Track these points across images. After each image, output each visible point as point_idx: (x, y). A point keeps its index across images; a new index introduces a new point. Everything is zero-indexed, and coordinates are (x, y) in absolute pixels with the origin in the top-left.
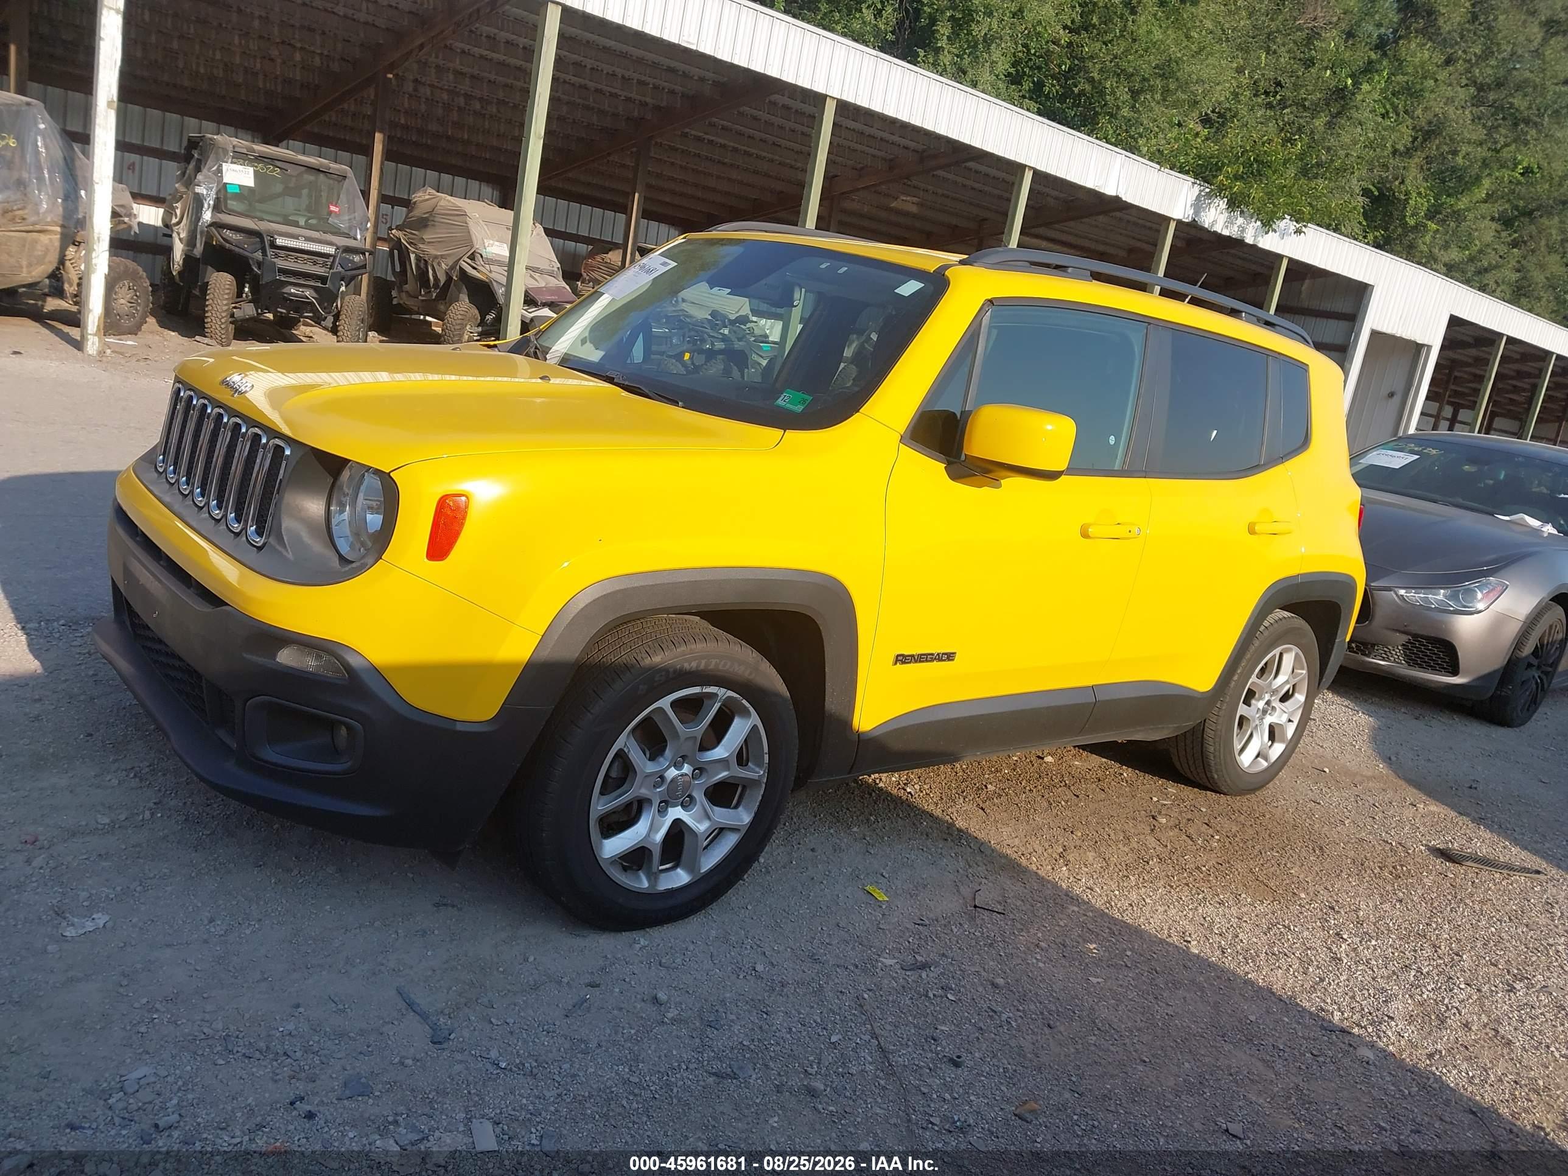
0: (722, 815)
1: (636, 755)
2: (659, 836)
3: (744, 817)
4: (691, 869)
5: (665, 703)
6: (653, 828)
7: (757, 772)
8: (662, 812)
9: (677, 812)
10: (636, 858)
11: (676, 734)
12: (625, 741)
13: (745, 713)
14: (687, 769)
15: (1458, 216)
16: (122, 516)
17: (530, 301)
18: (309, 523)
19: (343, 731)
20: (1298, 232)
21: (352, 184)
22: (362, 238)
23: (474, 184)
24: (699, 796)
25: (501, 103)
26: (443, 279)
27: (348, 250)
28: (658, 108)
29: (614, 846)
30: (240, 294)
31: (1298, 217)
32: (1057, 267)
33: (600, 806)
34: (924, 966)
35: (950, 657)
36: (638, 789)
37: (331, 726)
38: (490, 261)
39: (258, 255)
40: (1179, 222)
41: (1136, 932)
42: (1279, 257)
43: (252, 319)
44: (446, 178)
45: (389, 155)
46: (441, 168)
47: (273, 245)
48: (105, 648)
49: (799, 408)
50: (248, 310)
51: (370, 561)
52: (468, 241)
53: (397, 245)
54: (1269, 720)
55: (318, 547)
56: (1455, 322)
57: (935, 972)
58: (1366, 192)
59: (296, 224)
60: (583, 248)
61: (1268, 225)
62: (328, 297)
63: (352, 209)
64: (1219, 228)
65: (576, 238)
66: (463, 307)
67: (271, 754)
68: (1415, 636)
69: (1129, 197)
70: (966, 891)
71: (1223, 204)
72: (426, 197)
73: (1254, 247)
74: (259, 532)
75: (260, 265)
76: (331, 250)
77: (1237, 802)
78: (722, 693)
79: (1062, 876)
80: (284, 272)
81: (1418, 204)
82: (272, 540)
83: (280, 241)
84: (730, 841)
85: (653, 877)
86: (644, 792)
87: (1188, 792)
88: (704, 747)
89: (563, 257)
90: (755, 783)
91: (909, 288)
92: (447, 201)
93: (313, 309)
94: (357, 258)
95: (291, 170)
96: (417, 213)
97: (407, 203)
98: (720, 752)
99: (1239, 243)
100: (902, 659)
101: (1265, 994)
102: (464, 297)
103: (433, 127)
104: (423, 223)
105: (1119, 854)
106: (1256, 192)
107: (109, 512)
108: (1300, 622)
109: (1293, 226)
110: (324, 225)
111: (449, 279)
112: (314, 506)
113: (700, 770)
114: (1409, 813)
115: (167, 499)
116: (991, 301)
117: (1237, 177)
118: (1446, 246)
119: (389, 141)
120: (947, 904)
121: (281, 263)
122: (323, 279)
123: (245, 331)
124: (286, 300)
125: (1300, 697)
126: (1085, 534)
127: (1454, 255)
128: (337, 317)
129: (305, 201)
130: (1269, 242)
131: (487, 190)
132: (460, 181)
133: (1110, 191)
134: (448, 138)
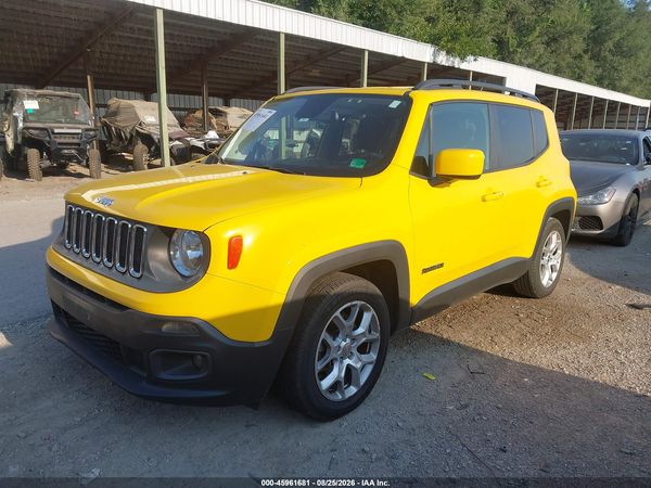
0: (365, 357)
1: (329, 340)
2: (343, 374)
3: (373, 356)
4: (356, 386)
5: (338, 313)
6: (340, 372)
7: (376, 335)
8: (341, 362)
9: (347, 361)
10: (335, 387)
11: (344, 326)
12: (324, 335)
13: (369, 310)
14: (348, 340)
15: (529, 44)
16: (54, 273)
17: (171, 139)
18: (161, 262)
19: (199, 357)
20: (475, 60)
21: (82, 101)
22: (91, 125)
23: (132, 93)
24: (355, 351)
25: (140, 56)
26: (128, 136)
27: (87, 130)
28: (207, 48)
29: (326, 383)
30: (42, 157)
31: (474, 54)
32: (449, 85)
33: (319, 366)
34: (466, 406)
35: (441, 265)
36: (332, 355)
37: (192, 357)
38: (149, 125)
39: (47, 138)
40: (428, 63)
41: (540, 369)
42: (469, 71)
43: (50, 167)
44: (120, 92)
45: (95, 86)
46: (116, 88)
47: (53, 133)
48: (56, 336)
49: (362, 166)
50: (47, 163)
51: (200, 275)
52: (137, 118)
53: (105, 124)
54: (550, 264)
55: (169, 272)
56: (538, 87)
57: (472, 407)
58: (494, 41)
59: (61, 122)
60: (183, 113)
61: (463, 59)
62: (82, 152)
63: (85, 112)
64: (444, 63)
65: (179, 109)
66: (140, 147)
67: (164, 376)
68: (584, 217)
69: (406, 56)
70: (464, 366)
71: (444, 53)
72: (113, 102)
73: (459, 69)
74: (137, 270)
75: (49, 143)
76: (80, 131)
77: (544, 301)
78: (359, 303)
79: (496, 351)
80: (60, 144)
81: (513, 42)
82: (145, 273)
83: (56, 131)
84: (369, 369)
85: (342, 393)
86: (335, 356)
87: (524, 301)
88: (355, 329)
89: (179, 118)
90: (375, 340)
91: (395, 104)
92: (124, 102)
93: (77, 159)
94: (92, 133)
95: (54, 99)
96: (112, 109)
97: (106, 106)
98: (360, 330)
99: (453, 68)
100: (425, 271)
101: (604, 386)
102: (140, 142)
103: (111, 71)
104: (115, 113)
105: (513, 334)
106: (457, 46)
107: (45, 271)
108: (557, 221)
109: (472, 58)
110: (73, 120)
111: (132, 136)
112: (162, 254)
113: (353, 340)
114: (610, 291)
115: (78, 261)
116: (431, 104)
117: (448, 41)
118: (526, 58)
119: (94, 80)
120: (460, 375)
121: (58, 140)
122: (79, 145)
123: (47, 172)
124: (63, 156)
125: (560, 252)
126: (484, 200)
127: (530, 61)
128: (88, 161)
129: (60, 112)
130: (464, 66)
131: (138, 95)
132: (126, 93)
133: (400, 55)
134: (119, 75)
